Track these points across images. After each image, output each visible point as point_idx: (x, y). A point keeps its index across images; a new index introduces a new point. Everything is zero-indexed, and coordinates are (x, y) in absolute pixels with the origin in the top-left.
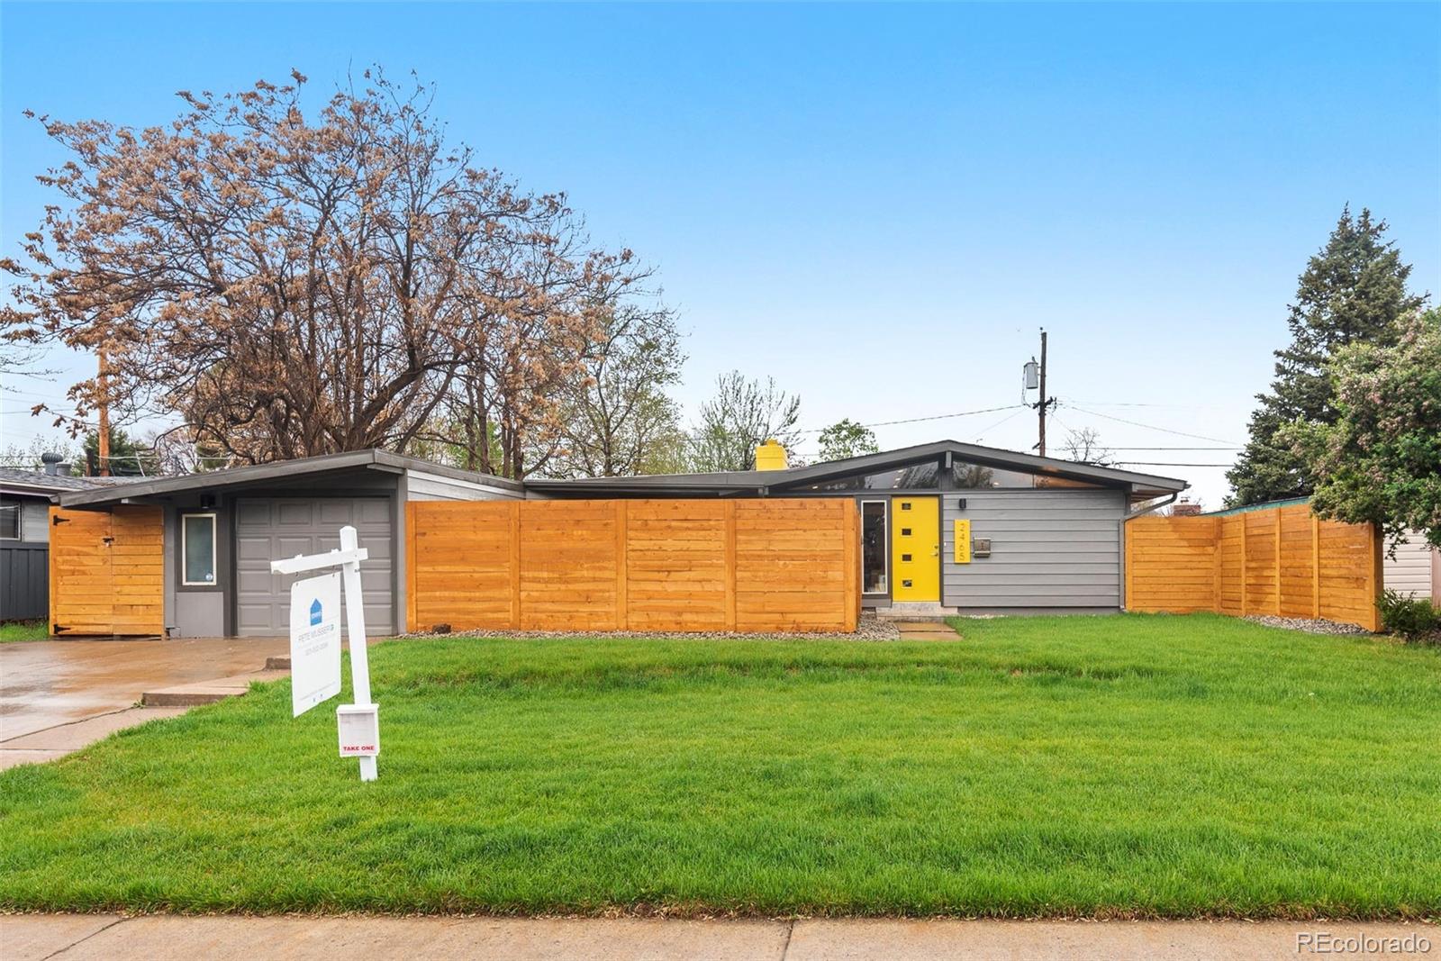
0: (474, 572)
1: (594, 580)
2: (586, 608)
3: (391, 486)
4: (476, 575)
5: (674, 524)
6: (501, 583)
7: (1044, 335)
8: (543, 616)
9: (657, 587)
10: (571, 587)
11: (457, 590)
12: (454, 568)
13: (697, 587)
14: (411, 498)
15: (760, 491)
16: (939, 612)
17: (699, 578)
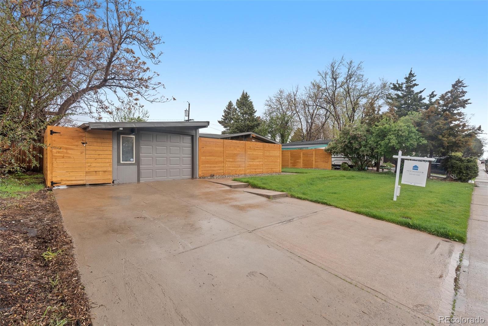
0: (216, 159)
4: (216, 160)
5: (255, 148)
6: (222, 162)
7: (189, 104)
9: (252, 163)
10: (236, 163)
11: (211, 164)
12: (211, 158)
13: (258, 163)
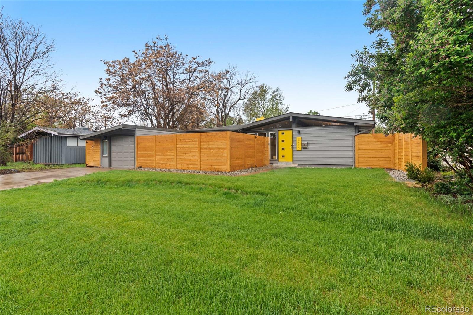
0: (148, 153)
1: (170, 155)
2: (169, 163)
3: (133, 133)
6: (152, 156)
8: (160, 165)
9: (183, 157)
10: (166, 157)
11: (145, 158)
12: (144, 152)
13: (191, 158)
14: (137, 135)
15: (239, 131)
16: (292, 165)
17: (192, 155)
